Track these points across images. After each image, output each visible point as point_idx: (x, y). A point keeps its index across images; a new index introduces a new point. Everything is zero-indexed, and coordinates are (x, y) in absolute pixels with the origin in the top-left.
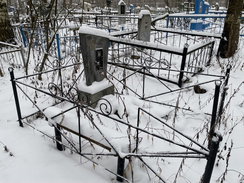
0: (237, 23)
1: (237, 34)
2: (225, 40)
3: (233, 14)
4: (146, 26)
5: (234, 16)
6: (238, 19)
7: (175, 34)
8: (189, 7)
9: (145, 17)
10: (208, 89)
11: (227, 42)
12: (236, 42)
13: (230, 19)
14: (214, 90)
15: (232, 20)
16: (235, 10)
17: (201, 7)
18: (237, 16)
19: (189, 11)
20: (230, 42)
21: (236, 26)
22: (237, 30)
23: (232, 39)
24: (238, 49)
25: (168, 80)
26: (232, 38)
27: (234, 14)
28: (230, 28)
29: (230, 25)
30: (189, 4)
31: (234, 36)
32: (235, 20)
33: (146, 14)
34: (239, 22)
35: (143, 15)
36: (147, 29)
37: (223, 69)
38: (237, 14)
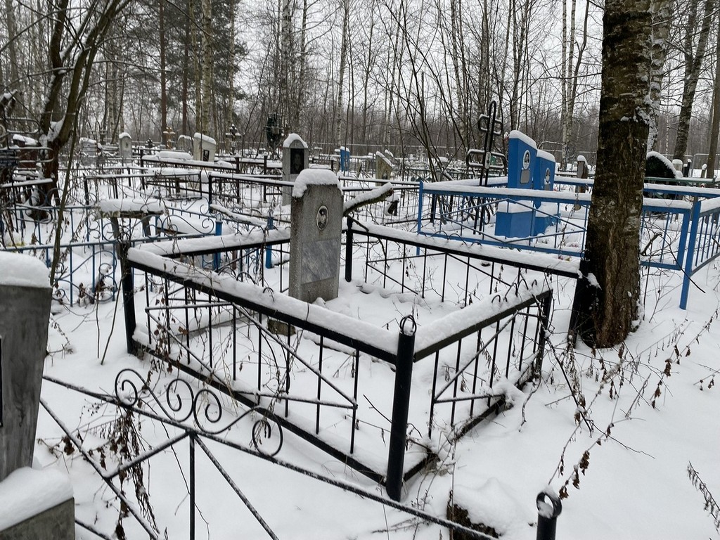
0: (627, 229)
1: (631, 266)
2: (593, 284)
3: (613, 198)
4: (320, 223)
5: (617, 204)
6: (630, 217)
7: (430, 251)
8: (486, 164)
9: (316, 194)
10: (504, 527)
11: (601, 293)
12: (630, 295)
13: (602, 214)
14: (531, 525)
15: (608, 217)
16: (619, 185)
17: (526, 165)
18: (624, 206)
19: (487, 177)
20: (611, 290)
21: (625, 240)
22: (631, 252)
23: (615, 282)
24: (641, 317)
25: (348, 457)
26: (618, 281)
27: (616, 199)
28: (605, 245)
29: (606, 234)
30: (487, 155)
31: (623, 271)
32: (620, 219)
33: (322, 183)
34: (635, 225)
35: (309, 186)
36: (325, 231)
37: (584, 405)
38: (626, 201)
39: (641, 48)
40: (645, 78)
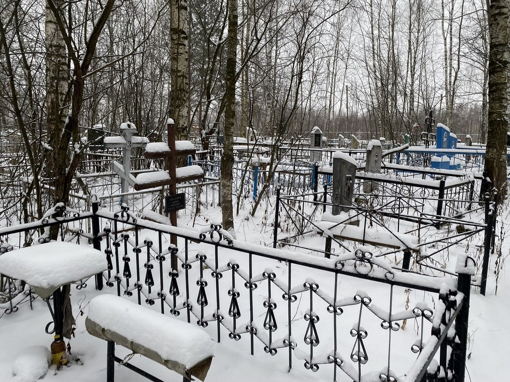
0: (501, 160)
1: (503, 173)
2: (488, 181)
4: (376, 160)
5: (497, 151)
6: (502, 155)
8: (428, 138)
9: (375, 149)
11: (492, 184)
13: (491, 154)
15: (494, 156)
16: (497, 143)
17: (445, 139)
18: (500, 151)
19: (429, 144)
20: (496, 183)
21: (501, 164)
22: (503, 168)
26: (498, 180)
27: (497, 148)
28: (493, 166)
29: (493, 162)
30: (429, 135)
31: (500, 176)
32: (498, 156)
33: (377, 145)
34: (504, 158)
35: (373, 146)
36: (377, 164)
38: (500, 149)
39: (504, 94)
40: (506, 105)
